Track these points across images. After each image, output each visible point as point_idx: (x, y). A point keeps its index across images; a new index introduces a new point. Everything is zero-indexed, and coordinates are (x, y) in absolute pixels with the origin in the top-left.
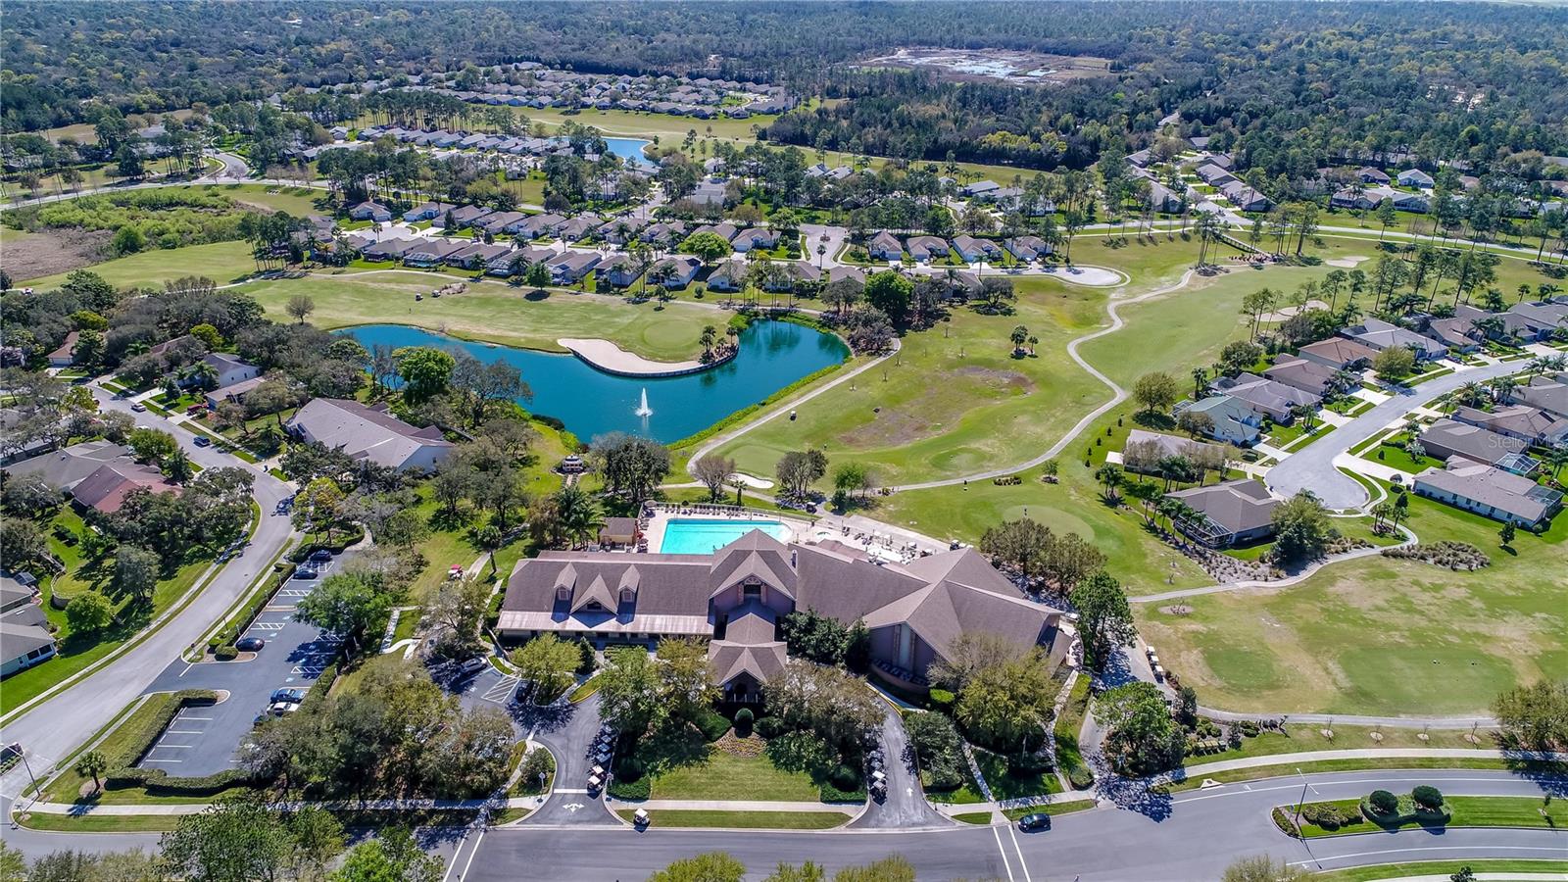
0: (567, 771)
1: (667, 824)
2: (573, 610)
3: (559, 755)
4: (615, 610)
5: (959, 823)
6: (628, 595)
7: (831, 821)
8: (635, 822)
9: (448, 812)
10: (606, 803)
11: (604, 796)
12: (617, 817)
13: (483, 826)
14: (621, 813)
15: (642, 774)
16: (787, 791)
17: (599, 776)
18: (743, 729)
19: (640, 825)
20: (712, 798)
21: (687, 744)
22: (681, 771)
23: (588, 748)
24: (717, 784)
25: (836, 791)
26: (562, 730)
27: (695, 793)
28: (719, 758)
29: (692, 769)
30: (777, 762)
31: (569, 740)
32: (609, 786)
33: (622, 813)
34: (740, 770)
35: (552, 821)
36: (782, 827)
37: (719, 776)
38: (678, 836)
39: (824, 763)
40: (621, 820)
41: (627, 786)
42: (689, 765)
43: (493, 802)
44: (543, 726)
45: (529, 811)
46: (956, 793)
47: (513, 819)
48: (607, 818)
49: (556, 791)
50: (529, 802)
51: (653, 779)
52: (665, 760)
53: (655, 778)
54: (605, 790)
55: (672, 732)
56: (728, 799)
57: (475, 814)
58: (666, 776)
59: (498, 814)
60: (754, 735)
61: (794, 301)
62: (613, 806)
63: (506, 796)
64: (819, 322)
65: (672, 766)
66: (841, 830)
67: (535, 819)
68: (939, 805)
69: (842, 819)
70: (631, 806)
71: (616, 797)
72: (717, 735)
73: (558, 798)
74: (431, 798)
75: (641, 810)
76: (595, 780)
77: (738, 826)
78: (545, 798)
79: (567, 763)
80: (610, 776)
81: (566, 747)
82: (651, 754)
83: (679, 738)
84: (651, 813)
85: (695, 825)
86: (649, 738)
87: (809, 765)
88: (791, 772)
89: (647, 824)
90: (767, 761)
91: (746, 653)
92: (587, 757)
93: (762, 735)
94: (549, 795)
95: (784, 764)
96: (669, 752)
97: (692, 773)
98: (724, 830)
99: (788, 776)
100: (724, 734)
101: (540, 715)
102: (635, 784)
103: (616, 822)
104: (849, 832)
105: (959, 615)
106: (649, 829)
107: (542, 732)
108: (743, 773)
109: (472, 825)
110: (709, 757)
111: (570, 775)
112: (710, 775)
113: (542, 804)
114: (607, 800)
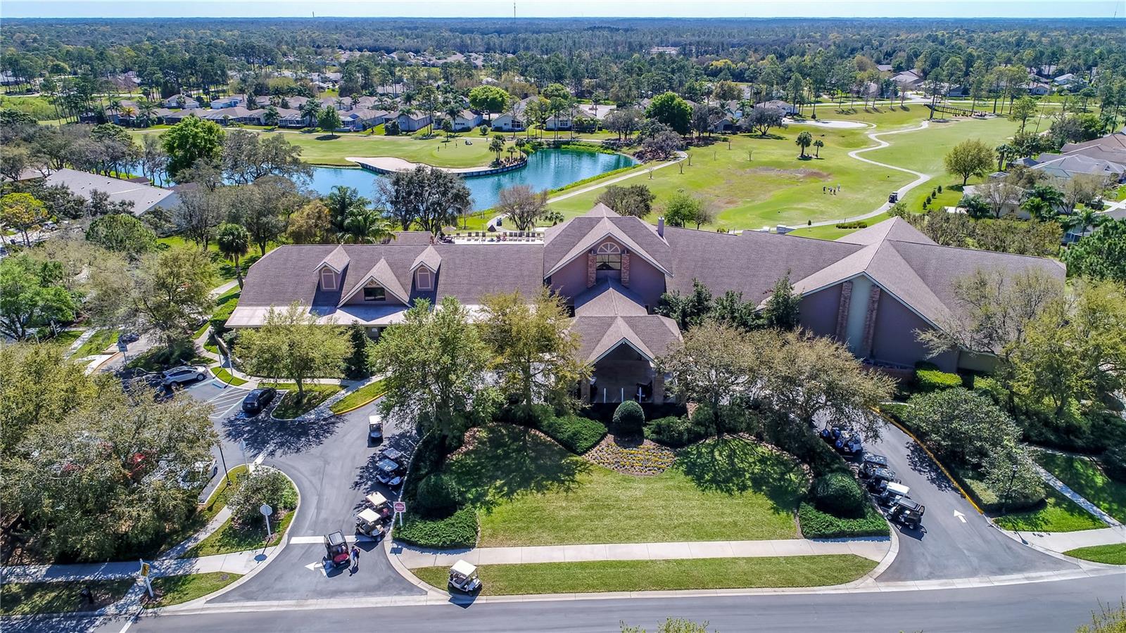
0: (319, 508)
1: (517, 590)
2: (342, 302)
3: (306, 484)
4: (404, 297)
5: (1085, 565)
6: (424, 278)
7: (840, 570)
8: (452, 589)
9: (68, 585)
10: (393, 559)
11: (388, 543)
12: (414, 580)
13: (133, 609)
14: (422, 573)
15: (460, 505)
16: (735, 524)
17: (379, 511)
18: (628, 433)
19: (463, 592)
20: (597, 540)
21: (533, 460)
22: (529, 499)
23: (358, 472)
24: (601, 518)
25: (829, 517)
26: (315, 450)
27: (564, 532)
28: (595, 476)
29: (549, 495)
30: (699, 479)
31: (326, 462)
32: (398, 529)
33: (426, 574)
34: (638, 494)
35: (280, 595)
36: (748, 584)
37: (600, 506)
38: (542, 611)
39: (782, 478)
40: (422, 585)
41: (431, 524)
42: (540, 488)
43: (167, 564)
44: (282, 445)
45: (235, 577)
46: (1042, 514)
47: (201, 592)
48: (397, 583)
49: (294, 540)
50: (241, 563)
51: (480, 513)
52: (498, 483)
53: (483, 511)
54: (388, 537)
55: (504, 445)
56: (629, 540)
57: (125, 586)
58: (503, 509)
59: (171, 586)
60: (647, 444)
61: (575, 135)
62: (407, 562)
63: (195, 553)
64: (602, 147)
65: (511, 492)
66: (864, 586)
67: (246, 593)
68: (1028, 536)
69: (862, 567)
70: (441, 560)
71: (411, 544)
72: (585, 444)
73: (296, 553)
74: (42, 561)
75: (464, 565)
76: (370, 516)
77: (661, 585)
78: (272, 553)
79: (320, 495)
80: (400, 507)
81: (320, 473)
82: (472, 475)
83: (518, 451)
84: (483, 570)
85: (573, 589)
86: (466, 454)
87: (758, 483)
88: (729, 491)
89: (477, 591)
90: (681, 478)
91: (620, 321)
92: (356, 484)
93: (661, 442)
94: (279, 549)
95: (713, 481)
96: (506, 472)
97: (552, 501)
98: (635, 595)
99: (727, 501)
100: (597, 443)
101: (278, 430)
102: (449, 520)
103: (411, 589)
104: (884, 588)
105: (924, 277)
106: (480, 600)
107: (279, 452)
108: (645, 498)
109: (111, 609)
110: (578, 477)
111: (323, 515)
112: (586, 503)
113: (263, 564)
114: (395, 551)
